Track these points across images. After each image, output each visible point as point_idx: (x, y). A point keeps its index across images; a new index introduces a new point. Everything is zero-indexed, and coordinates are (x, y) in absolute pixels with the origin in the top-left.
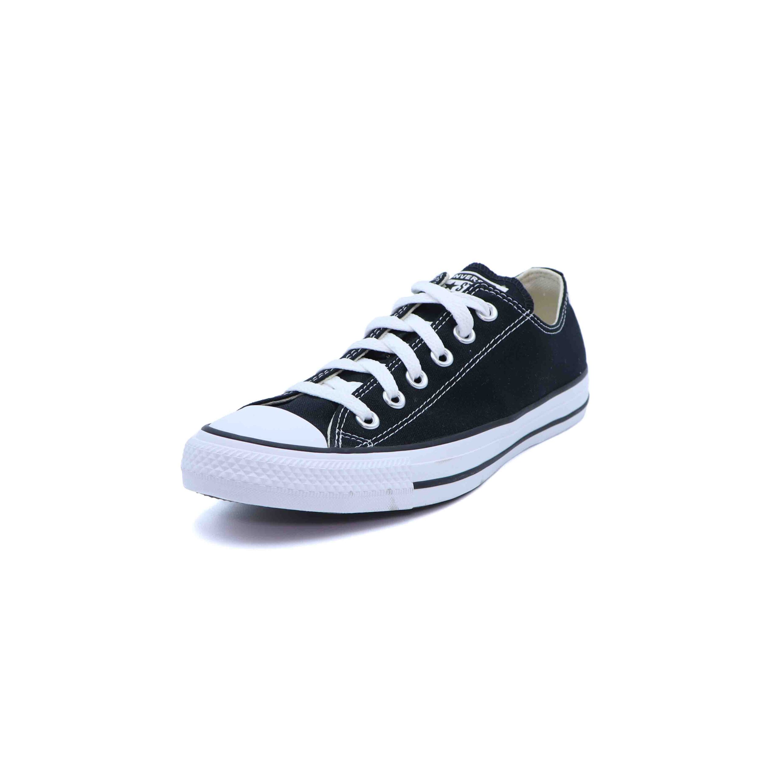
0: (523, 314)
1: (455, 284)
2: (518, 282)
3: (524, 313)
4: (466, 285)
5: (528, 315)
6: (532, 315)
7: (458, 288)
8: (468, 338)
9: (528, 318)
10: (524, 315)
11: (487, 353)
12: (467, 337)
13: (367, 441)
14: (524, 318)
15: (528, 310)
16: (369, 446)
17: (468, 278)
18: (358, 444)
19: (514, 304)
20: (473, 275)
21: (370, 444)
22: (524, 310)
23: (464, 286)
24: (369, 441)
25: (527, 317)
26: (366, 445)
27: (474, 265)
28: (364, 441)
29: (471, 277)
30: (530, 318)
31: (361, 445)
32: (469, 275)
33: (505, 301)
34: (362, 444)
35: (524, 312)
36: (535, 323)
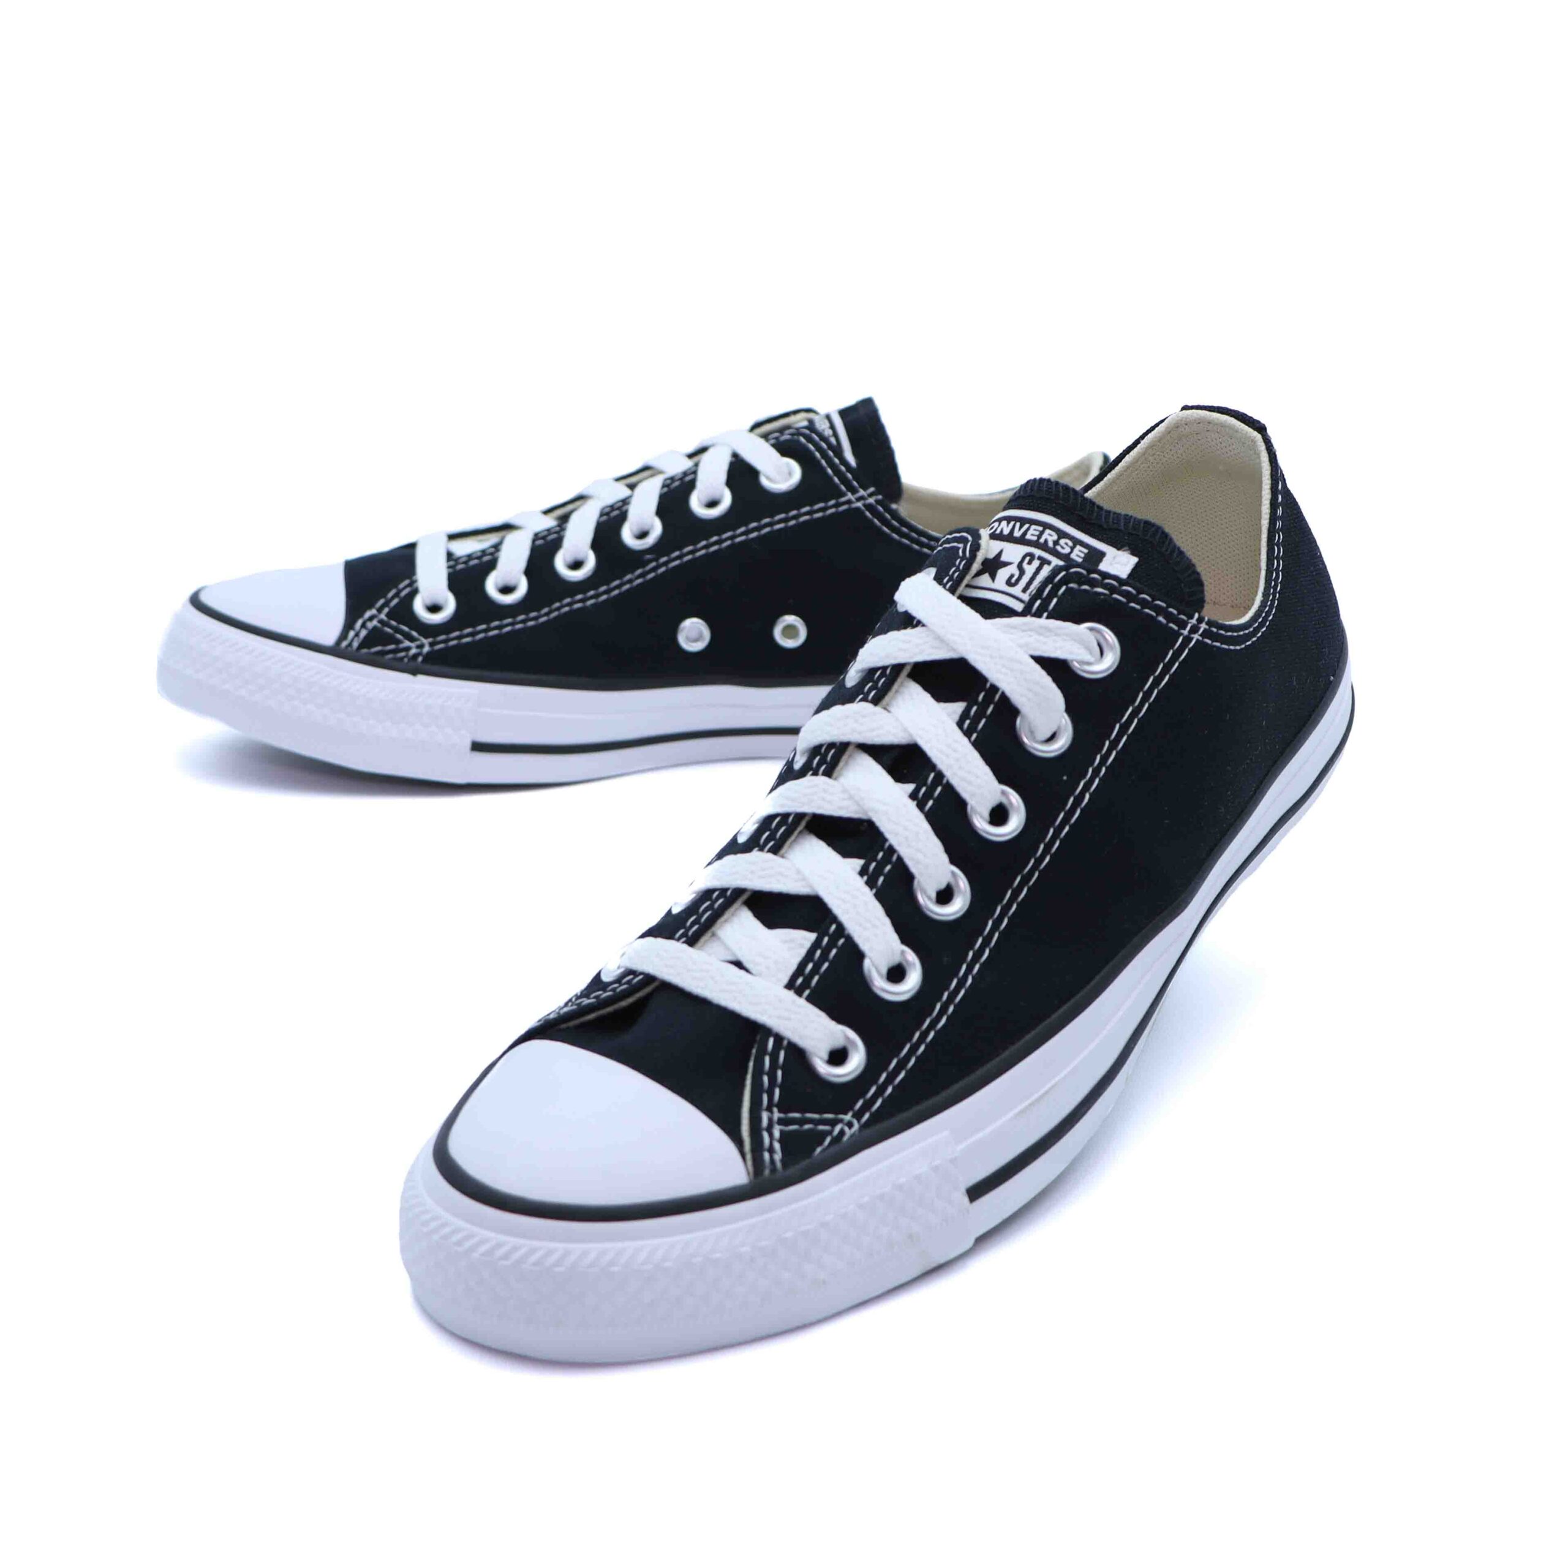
0: (1182, 631)
1: (1004, 558)
2: (1160, 531)
3: (1184, 629)
4: (1030, 563)
5: (1194, 629)
6: (1203, 626)
7: (1012, 576)
8: (1055, 739)
9: (1196, 637)
10: (1186, 632)
11: (1107, 768)
12: (1052, 738)
13: (841, 1121)
14: (1188, 639)
15: (1192, 617)
16: (848, 1132)
17: (1033, 535)
18: (820, 1137)
19: (1159, 610)
20: (1046, 526)
21: (850, 1125)
22: (1183, 620)
23: (1025, 565)
24: (848, 1117)
25: (1192, 636)
26: (842, 1133)
27: (1044, 486)
28: (833, 1123)
29: (1042, 533)
30: (1201, 635)
31: (828, 1140)
32: (1033, 527)
33: (1133, 608)
34: (830, 1133)
35: (1183, 625)
36: (1213, 642)
